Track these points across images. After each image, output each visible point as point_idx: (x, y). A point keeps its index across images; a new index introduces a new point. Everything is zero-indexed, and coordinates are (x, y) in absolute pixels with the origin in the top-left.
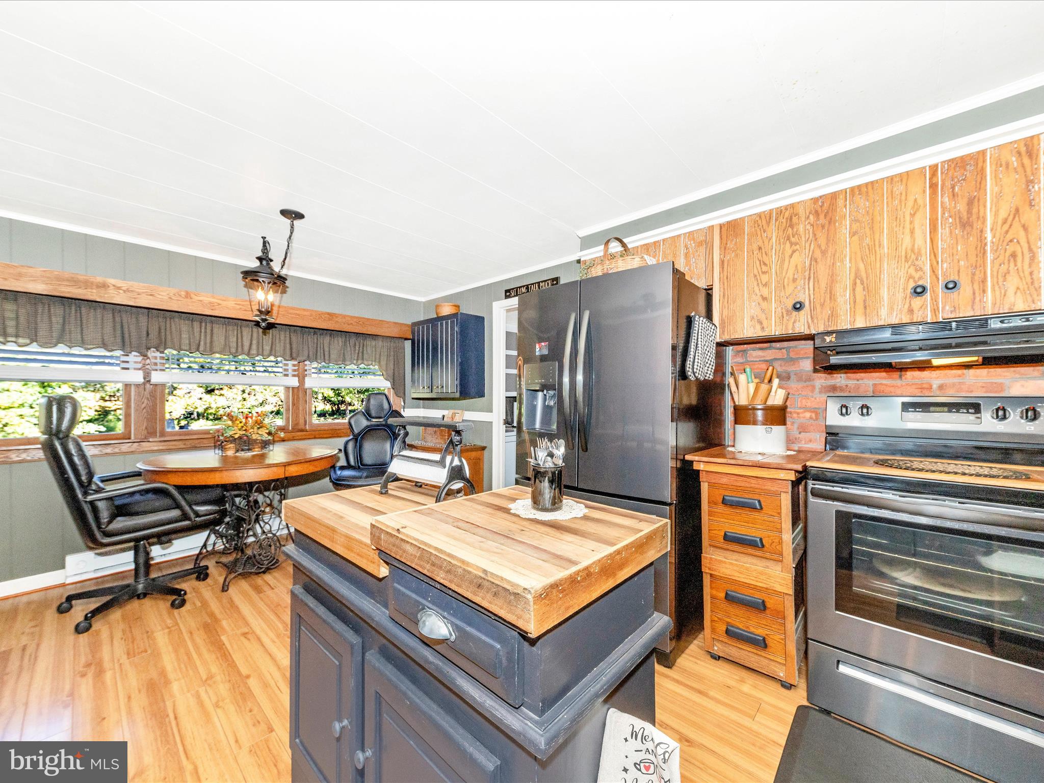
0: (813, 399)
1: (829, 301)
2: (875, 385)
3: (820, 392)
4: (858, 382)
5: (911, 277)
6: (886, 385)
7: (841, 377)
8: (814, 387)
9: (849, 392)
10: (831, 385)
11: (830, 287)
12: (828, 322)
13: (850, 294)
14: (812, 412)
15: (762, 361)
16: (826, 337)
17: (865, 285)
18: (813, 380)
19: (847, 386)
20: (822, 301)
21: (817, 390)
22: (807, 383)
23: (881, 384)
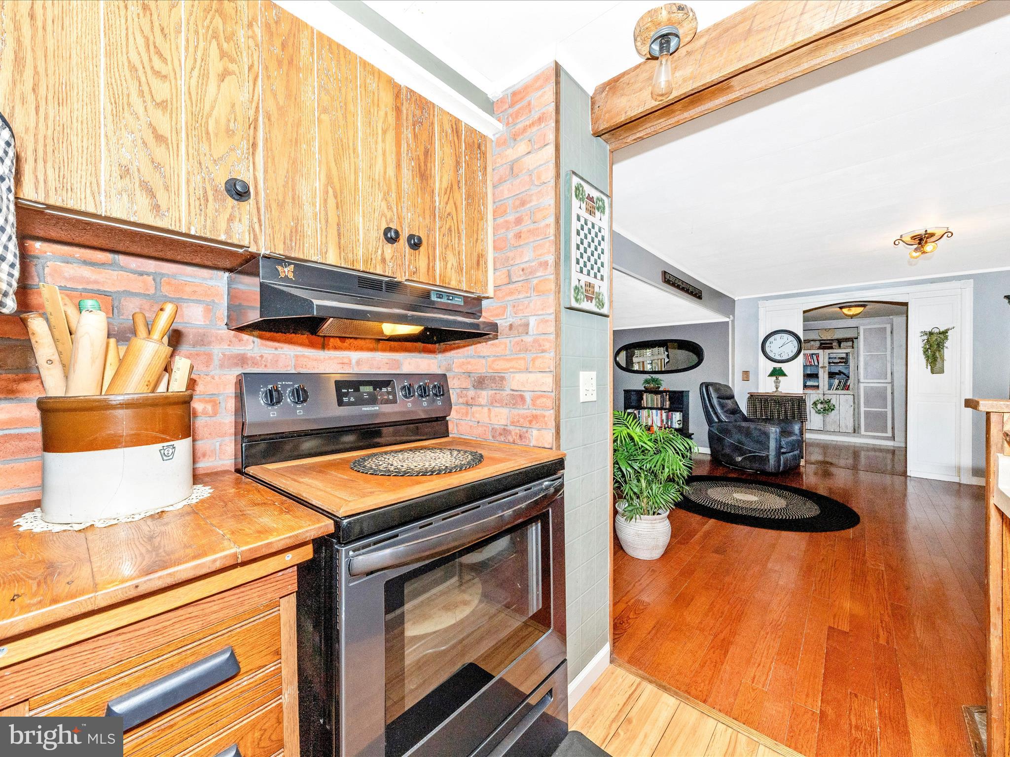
0: (209, 378)
1: (290, 204)
2: (297, 356)
3: (222, 366)
4: (276, 352)
5: (383, 215)
6: (308, 358)
7: (254, 342)
8: (209, 357)
9: (266, 366)
10: (239, 355)
11: (293, 180)
12: (291, 240)
13: (320, 206)
14: (207, 402)
15: (92, 291)
16: (280, 268)
17: (339, 201)
18: (209, 343)
19: (262, 356)
20: (281, 198)
21: (216, 362)
22: (198, 348)
23: (303, 356)
